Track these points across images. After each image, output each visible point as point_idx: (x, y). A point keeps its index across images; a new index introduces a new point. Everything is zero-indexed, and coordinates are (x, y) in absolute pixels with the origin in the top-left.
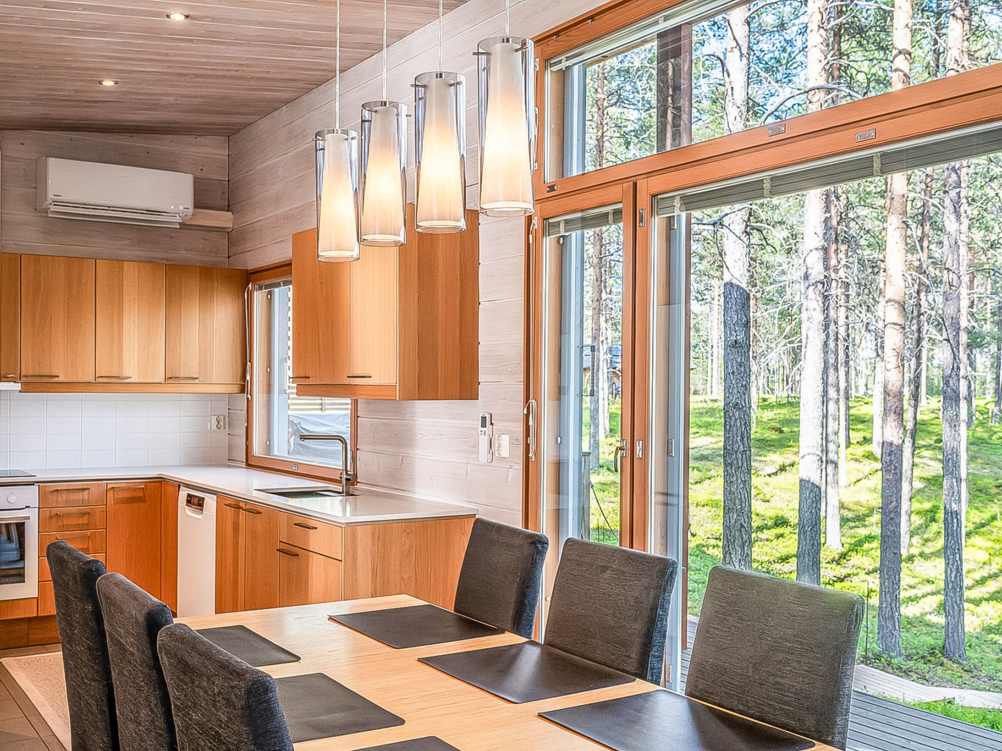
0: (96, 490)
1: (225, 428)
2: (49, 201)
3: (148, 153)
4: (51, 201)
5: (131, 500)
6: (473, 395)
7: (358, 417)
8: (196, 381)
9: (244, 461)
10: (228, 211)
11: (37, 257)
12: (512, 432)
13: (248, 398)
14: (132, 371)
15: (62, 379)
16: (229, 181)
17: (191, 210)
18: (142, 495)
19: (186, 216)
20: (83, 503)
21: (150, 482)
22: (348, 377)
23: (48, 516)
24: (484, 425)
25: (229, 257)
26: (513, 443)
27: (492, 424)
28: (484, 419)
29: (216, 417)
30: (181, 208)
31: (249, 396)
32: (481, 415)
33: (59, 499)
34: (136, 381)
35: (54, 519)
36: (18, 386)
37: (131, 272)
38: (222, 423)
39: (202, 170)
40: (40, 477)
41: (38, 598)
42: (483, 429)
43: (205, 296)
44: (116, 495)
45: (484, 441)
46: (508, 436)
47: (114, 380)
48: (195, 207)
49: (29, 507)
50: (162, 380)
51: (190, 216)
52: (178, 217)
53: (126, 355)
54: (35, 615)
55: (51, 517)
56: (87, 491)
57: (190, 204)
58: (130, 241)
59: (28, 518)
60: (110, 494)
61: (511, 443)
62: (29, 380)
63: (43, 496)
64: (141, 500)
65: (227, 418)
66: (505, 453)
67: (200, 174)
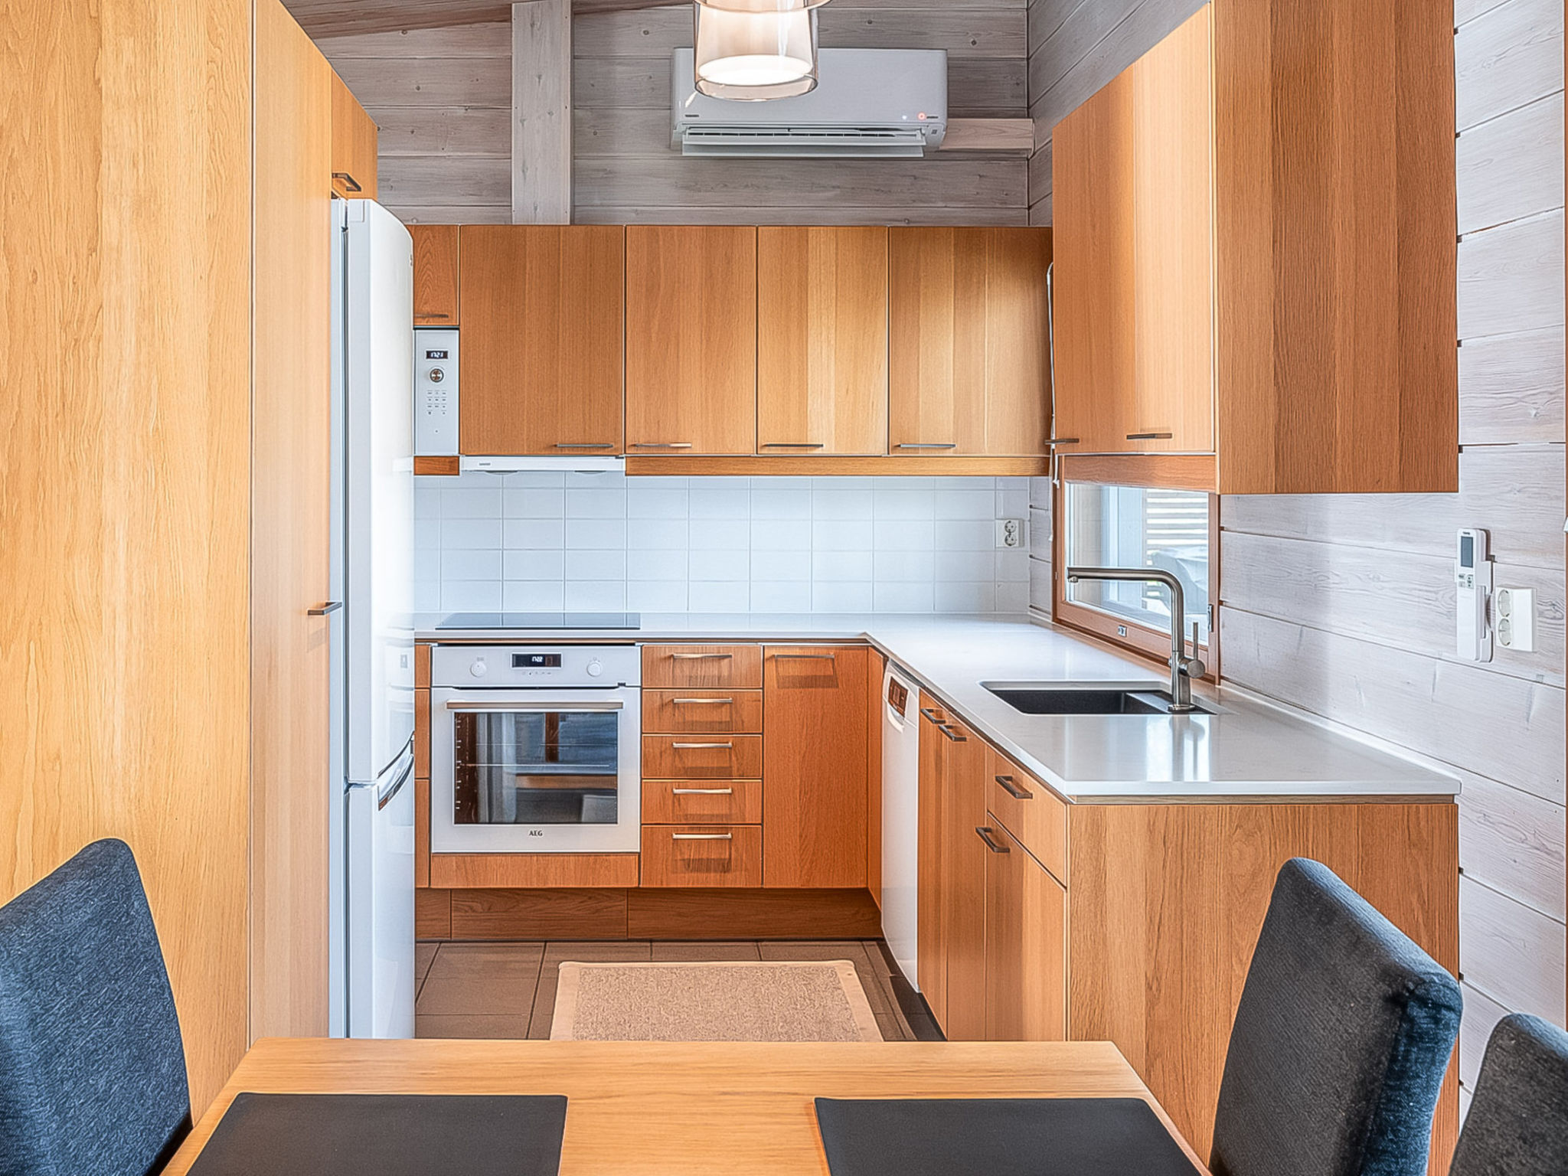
0: (744, 660)
1: (1022, 544)
2: (681, 128)
3: (870, 22)
4: (683, 128)
5: (808, 682)
6: (1444, 480)
7: (1221, 529)
8: (950, 452)
9: (1051, 610)
10: (1028, 117)
11: (652, 229)
12: (1541, 582)
13: (1054, 486)
14: (826, 435)
15: (698, 450)
16: (1028, 59)
17: (941, 122)
18: (830, 672)
19: (935, 132)
20: (720, 684)
21: (846, 648)
22: (1129, 437)
23: (658, 703)
24: (1467, 561)
25: (1029, 208)
26: (1541, 614)
27: (1490, 558)
28: (1467, 542)
29: (1003, 523)
30: (922, 117)
31: (1057, 482)
32: (1460, 534)
33: (678, 671)
34: (833, 452)
35: (669, 710)
36: (620, 465)
37: (822, 249)
38: (1016, 534)
39: (974, 43)
40: (646, 630)
41: (639, 854)
42: (1467, 571)
43: (967, 286)
44: (780, 669)
45: (1468, 605)
46: (1529, 591)
47: (791, 452)
48: (950, 115)
49: (623, 685)
50: (880, 448)
51: (941, 133)
52: (919, 137)
53: (814, 404)
54: (635, 885)
55: (663, 706)
56: (726, 661)
57: (939, 107)
58: (838, 191)
59: (620, 705)
60: (770, 667)
61: (1537, 614)
62: (641, 452)
63: (648, 666)
64: (830, 681)
65: (1027, 524)
66: (1522, 636)
67: (964, 51)
